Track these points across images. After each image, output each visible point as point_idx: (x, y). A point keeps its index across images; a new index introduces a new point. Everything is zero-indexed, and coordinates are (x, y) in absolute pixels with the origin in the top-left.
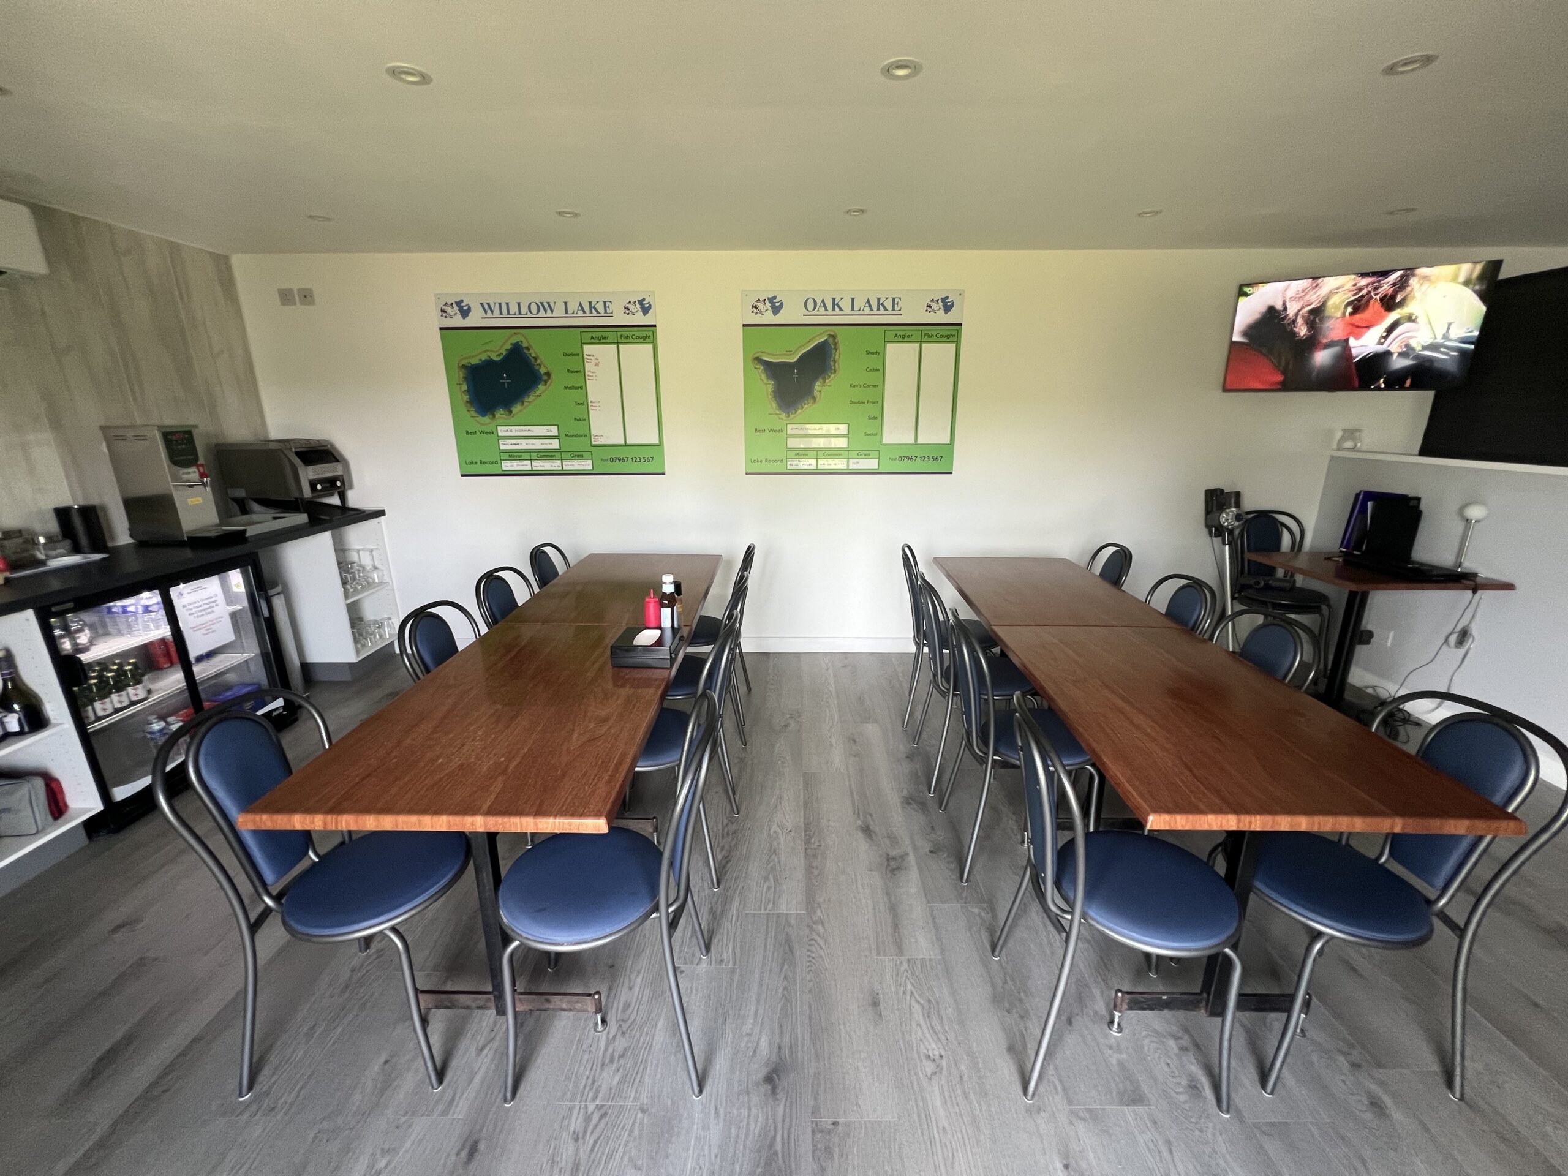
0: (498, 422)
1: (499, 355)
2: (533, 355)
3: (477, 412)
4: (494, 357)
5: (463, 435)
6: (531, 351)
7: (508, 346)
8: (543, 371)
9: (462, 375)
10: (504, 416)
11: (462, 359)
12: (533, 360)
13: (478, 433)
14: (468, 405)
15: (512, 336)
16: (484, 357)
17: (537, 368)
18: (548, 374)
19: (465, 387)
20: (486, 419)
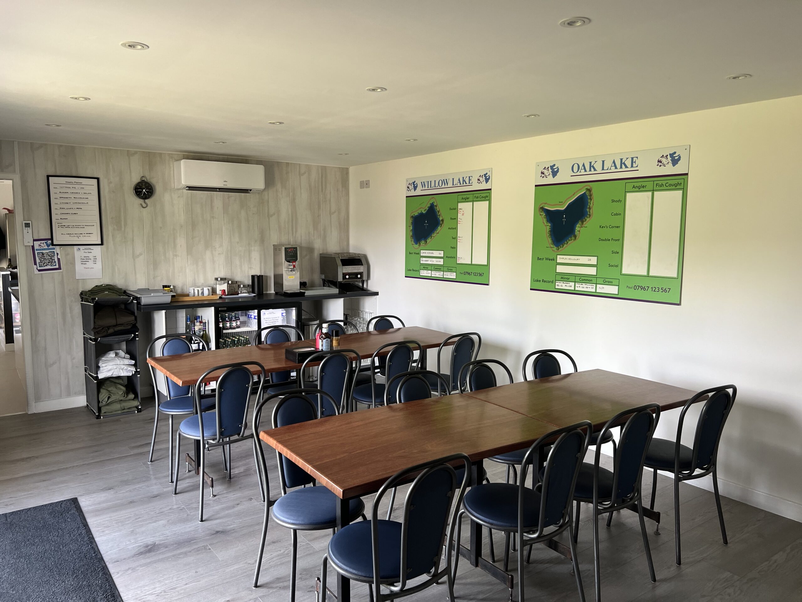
0: (421, 247)
1: (425, 210)
2: (438, 210)
3: (414, 242)
4: (424, 212)
5: (409, 253)
6: (437, 208)
7: (429, 205)
8: (441, 219)
9: (411, 222)
10: (424, 244)
11: (412, 213)
12: (437, 212)
13: (413, 253)
14: (412, 238)
15: (431, 199)
16: (420, 212)
17: (438, 217)
18: (443, 220)
19: (411, 228)
20: (417, 246)
